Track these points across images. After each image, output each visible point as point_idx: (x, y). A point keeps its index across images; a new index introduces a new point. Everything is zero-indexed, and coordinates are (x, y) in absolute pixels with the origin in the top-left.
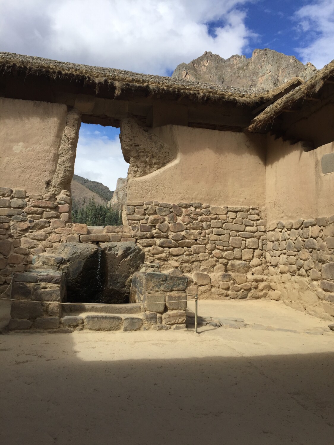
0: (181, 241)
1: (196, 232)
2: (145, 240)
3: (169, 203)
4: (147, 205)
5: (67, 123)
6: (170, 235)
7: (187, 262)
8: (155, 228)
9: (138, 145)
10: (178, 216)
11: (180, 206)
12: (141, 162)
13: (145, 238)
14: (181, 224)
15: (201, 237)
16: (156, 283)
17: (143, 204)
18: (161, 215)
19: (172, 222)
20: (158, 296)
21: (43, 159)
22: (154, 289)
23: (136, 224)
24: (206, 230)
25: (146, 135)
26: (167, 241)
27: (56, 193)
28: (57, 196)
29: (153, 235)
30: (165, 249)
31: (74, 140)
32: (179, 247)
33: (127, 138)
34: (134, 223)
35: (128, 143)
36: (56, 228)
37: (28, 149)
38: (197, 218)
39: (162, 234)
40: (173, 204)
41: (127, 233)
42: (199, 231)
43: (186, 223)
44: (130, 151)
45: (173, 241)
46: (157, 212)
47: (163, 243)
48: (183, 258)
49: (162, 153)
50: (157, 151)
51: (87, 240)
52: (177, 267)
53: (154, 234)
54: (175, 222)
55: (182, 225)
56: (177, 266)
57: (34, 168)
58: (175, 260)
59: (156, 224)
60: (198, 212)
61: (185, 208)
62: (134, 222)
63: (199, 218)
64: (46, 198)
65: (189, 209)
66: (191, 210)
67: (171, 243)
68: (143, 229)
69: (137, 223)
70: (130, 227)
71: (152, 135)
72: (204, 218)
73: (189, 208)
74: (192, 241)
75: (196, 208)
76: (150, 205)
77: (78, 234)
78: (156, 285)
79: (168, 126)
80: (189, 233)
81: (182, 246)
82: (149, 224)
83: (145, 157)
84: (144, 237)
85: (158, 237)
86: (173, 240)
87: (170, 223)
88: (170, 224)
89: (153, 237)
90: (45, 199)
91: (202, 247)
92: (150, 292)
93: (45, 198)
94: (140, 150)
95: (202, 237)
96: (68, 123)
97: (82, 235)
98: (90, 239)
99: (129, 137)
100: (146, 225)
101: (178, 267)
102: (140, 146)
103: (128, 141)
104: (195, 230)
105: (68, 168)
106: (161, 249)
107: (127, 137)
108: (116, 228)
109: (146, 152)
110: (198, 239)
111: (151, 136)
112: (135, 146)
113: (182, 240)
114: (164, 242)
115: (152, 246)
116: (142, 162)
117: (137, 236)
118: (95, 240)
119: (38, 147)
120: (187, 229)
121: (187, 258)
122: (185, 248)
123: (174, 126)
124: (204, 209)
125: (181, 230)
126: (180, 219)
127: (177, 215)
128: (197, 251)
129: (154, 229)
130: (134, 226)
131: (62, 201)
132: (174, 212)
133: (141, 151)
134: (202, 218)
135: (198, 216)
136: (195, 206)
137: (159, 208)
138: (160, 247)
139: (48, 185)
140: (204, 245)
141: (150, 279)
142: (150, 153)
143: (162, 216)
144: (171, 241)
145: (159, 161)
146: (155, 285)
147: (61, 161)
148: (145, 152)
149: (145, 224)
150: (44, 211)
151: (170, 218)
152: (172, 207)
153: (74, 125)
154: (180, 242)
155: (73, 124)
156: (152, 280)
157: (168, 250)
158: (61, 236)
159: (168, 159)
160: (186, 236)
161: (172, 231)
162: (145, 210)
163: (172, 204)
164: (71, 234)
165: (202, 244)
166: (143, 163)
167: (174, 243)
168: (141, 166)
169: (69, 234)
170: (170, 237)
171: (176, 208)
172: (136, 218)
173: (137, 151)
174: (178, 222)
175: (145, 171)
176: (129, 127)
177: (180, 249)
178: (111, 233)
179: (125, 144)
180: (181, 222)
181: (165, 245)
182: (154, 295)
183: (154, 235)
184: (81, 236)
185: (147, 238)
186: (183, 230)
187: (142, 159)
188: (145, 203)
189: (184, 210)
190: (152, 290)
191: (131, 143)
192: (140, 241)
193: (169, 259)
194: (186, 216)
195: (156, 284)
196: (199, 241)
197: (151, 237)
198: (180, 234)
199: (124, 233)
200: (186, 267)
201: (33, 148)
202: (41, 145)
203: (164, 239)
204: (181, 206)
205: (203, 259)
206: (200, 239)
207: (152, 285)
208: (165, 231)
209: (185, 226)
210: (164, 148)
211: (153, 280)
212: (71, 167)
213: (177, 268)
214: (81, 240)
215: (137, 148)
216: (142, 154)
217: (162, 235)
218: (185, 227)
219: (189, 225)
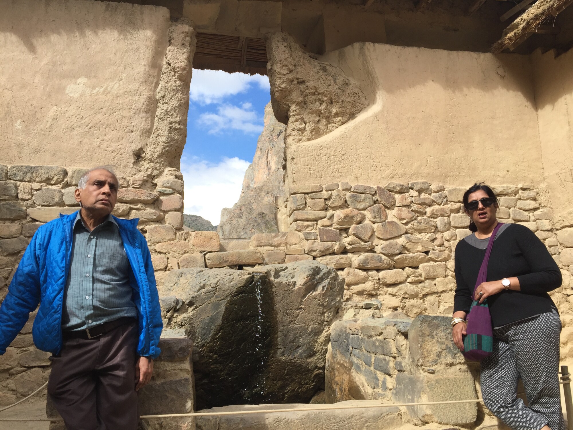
0: (399, 256)
1: (426, 237)
2: (330, 258)
3: (369, 186)
4: (329, 191)
5: (170, 41)
6: (377, 246)
7: (414, 296)
8: (347, 233)
9: (303, 82)
10: (388, 208)
11: (390, 191)
12: (310, 113)
13: (330, 254)
14: (396, 223)
15: (436, 247)
16: (446, 343)
17: (321, 189)
18: (356, 209)
19: (378, 220)
20: (455, 378)
21: (127, 107)
22: (442, 359)
23: (312, 228)
24: (444, 233)
25: (316, 64)
26: (372, 258)
27: (155, 172)
28: (156, 180)
29: (345, 247)
30: (370, 273)
31: (185, 72)
32: (394, 268)
33: (284, 68)
34: (308, 226)
35: (286, 77)
36: (158, 243)
37: (97, 89)
38: (424, 212)
39: (363, 243)
40: (378, 187)
41: (295, 246)
42: (430, 234)
43: (405, 221)
44: (290, 92)
45: (384, 257)
46: (349, 203)
47: (365, 261)
48: (406, 289)
49: (347, 95)
50: (339, 90)
51: (221, 263)
52: (395, 309)
53: (347, 245)
54: (383, 220)
55: (398, 225)
56: (397, 305)
57: (109, 125)
58: (390, 294)
59: (349, 226)
60: (424, 199)
61: (400, 192)
62: (306, 223)
63: (429, 210)
64: (135, 182)
65: (407, 194)
66: (412, 197)
67: (380, 260)
68: (325, 237)
69: (313, 225)
70: (299, 233)
71: (326, 65)
72: (437, 210)
73: (408, 192)
74: (420, 255)
75: (420, 191)
76: (333, 190)
77: (201, 252)
78: (447, 348)
79: (357, 45)
80: (413, 241)
81: (401, 266)
82: (335, 226)
83: (318, 103)
84: (328, 252)
85: (354, 251)
86: (384, 254)
87: (374, 223)
88: (376, 225)
89: (345, 251)
90: (133, 186)
91: (441, 265)
92: (433, 368)
93: (133, 184)
94: (307, 91)
95: (438, 246)
96: (172, 41)
97: (209, 254)
98: (226, 261)
99: (286, 66)
100: (330, 228)
101: (398, 307)
102: (308, 84)
103: (285, 73)
104: (422, 234)
105: (177, 125)
106: (363, 274)
107: (283, 66)
108: (274, 237)
109: (319, 94)
110: (431, 250)
111: (324, 65)
112: (299, 83)
113: (400, 253)
114: (368, 259)
115: (345, 269)
116: (312, 112)
117: (315, 251)
118: (236, 263)
119: (117, 85)
120: (407, 233)
121: (413, 288)
122: (407, 268)
123: (367, 43)
124: (435, 194)
125: (397, 235)
126: (392, 215)
127: (386, 207)
128: (432, 274)
129: (346, 235)
130: (307, 231)
131: (166, 187)
132: (381, 202)
133: (309, 93)
134: (433, 210)
135: (425, 208)
136: (418, 189)
137: (353, 195)
138: (360, 271)
139: (138, 159)
140: (443, 261)
141: (427, 333)
142: (326, 96)
143: (358, 209)
144: (381, 258)
145: (344, 109)
146: (444, 346)
147: (162, 111)
148: (316, 93)
149: (328, 226)
150: (131, 209)
151: (374, 212)
152: (376, 191)
153: (183, 44)
154: (398, 259)
155: (183, 42)
156: (435, 333)
157: (375, 276)
158: (168, 258)
159: (359, 105)
160: (407, 246)
161: (381, 237)
162: (325, 199)
163: (375, 187)
164: (188, 252)
165: (438, 260)
166: (314, 115)
167: (387, 260)
168: (311, 120)
169: (184, 253)
170: (378, 249)
171: (384, 195)
172: (311, 217)
173: (302, 93)
174: (389, 219)
175: (318, 130)
176: (285, 48)
177: (398, 272)
178: (266, 248)
179: (280, 78)
180: (395, 220)
181: (369, 266)
182: (445, 376)
183: (347, 248)
184: (207, 256)
185: (334, 253)
186: (400, 234)
187: (311, 106)
188: (324, 186)
189: (397, 196)
190: (436, 362)
191: (290, 76)
192: (321, 260)
193: (378, 292)
194: (403, 208)
195: (447, 345)
196: (434, 253)
197: (341, 251)
198: (397, 244)
199: (291, 245)
200: (413, 306)
201: (107, 87)
202: (121, 82)
203: (366, 254)
204: (392, 189)
205: (444, 289)
206: (434, 250)
207: (436, 348)
208: (366, 238)
209: (404, 226)
210: (350, 86)
211: (436, 335)
212: (181, 123)
213: (397, 310)
214: (208, 264)
215: (302, 87)
216: (311, 98)
217: (363, 245)
218: (404, 228)
219: (410, 225)
